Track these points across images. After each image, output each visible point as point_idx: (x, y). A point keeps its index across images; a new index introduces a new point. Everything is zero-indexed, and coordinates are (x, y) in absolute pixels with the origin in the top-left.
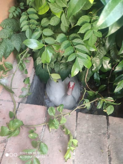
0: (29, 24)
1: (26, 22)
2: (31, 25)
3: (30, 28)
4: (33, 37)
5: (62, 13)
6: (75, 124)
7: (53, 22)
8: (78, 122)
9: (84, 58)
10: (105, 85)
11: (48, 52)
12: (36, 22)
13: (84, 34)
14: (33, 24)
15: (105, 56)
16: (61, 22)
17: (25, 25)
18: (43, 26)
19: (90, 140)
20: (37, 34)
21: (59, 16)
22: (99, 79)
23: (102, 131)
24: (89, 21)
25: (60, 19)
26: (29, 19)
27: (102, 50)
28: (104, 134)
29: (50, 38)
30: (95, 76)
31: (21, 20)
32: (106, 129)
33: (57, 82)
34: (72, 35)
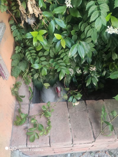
0: (31, 56)
1: (29, 55)
2: (33, 57)
3: (32, 58)
4: (35, 63)
5: (50, 49)
6: (67, 109)
7: (46, 54)
8: (69, 108)
9: (65, 69)
10: (81, 84)
11: (45, 69)
12: (35, 54)
13: (63, 58)
14: (34, 55)
15: (76, 66)
16: (50, 53)
17: (29, 57)
18: (39, 56)
19: (77, 115)
20: (37, 61)
21: (48, 51)
22: (76, 81)
23: (84, 109)
24: (64, 52)
25: (49, 52)
26: (31, 53)
27: (74, 63)
28: (85, 111)
29: (45, 62)
30: (74, 80)
31: (26, 54)
32: (86, 108)
33: (48, 88)
34: (57, 59)
